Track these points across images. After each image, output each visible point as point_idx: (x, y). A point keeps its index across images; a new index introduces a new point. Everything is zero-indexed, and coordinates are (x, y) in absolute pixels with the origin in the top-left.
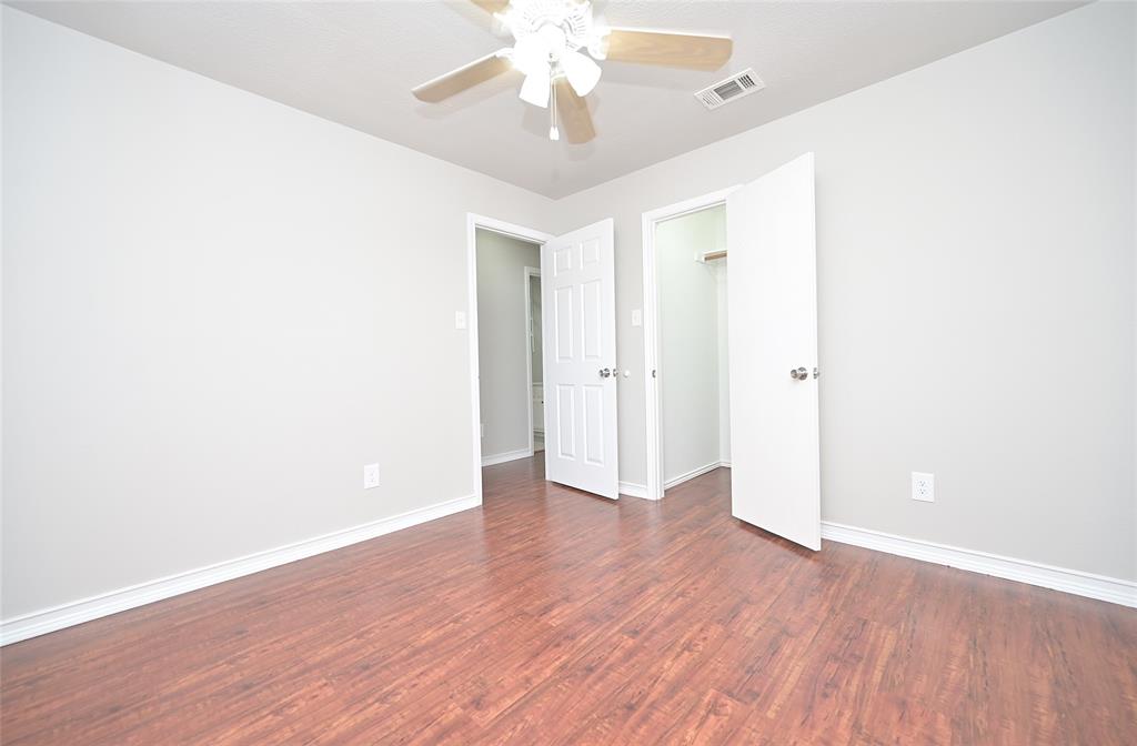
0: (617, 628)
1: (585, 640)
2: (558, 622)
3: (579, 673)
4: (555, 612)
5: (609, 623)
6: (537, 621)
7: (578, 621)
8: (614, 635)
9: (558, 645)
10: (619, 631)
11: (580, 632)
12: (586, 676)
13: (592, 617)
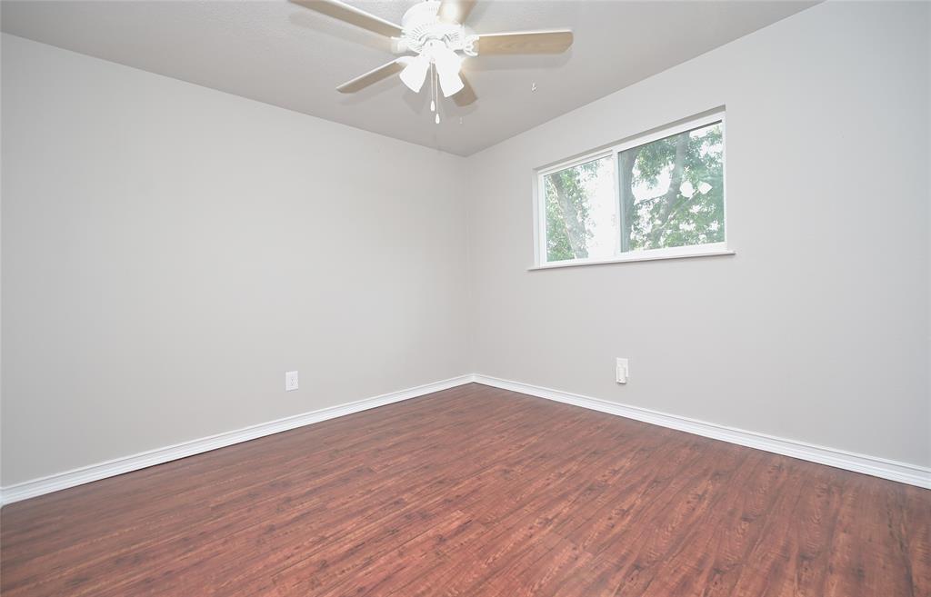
0: (408, 507)
1: (437, 499)
2: (455, 514)
4: (456, 524)
5: (413, 511)
6: (473, 516)
7: (438, 514)
8: (414, 502)
9: (458, 496)
10: (408, 504)
11: (439, 505)
12: (444, 479)
13: (424, 517)
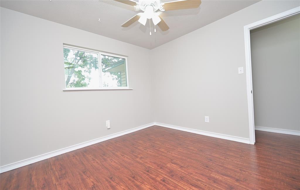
3: (147, 170)
